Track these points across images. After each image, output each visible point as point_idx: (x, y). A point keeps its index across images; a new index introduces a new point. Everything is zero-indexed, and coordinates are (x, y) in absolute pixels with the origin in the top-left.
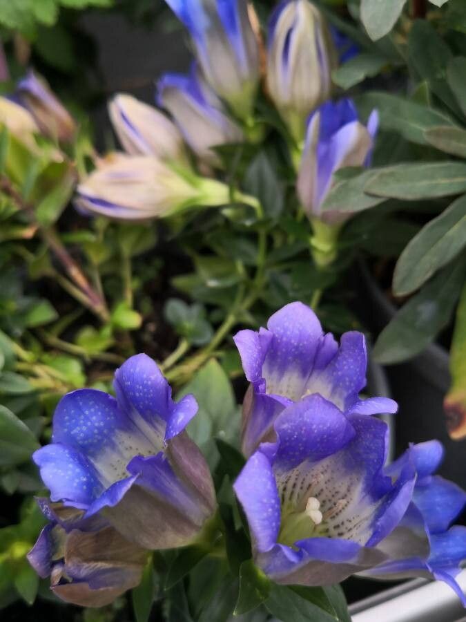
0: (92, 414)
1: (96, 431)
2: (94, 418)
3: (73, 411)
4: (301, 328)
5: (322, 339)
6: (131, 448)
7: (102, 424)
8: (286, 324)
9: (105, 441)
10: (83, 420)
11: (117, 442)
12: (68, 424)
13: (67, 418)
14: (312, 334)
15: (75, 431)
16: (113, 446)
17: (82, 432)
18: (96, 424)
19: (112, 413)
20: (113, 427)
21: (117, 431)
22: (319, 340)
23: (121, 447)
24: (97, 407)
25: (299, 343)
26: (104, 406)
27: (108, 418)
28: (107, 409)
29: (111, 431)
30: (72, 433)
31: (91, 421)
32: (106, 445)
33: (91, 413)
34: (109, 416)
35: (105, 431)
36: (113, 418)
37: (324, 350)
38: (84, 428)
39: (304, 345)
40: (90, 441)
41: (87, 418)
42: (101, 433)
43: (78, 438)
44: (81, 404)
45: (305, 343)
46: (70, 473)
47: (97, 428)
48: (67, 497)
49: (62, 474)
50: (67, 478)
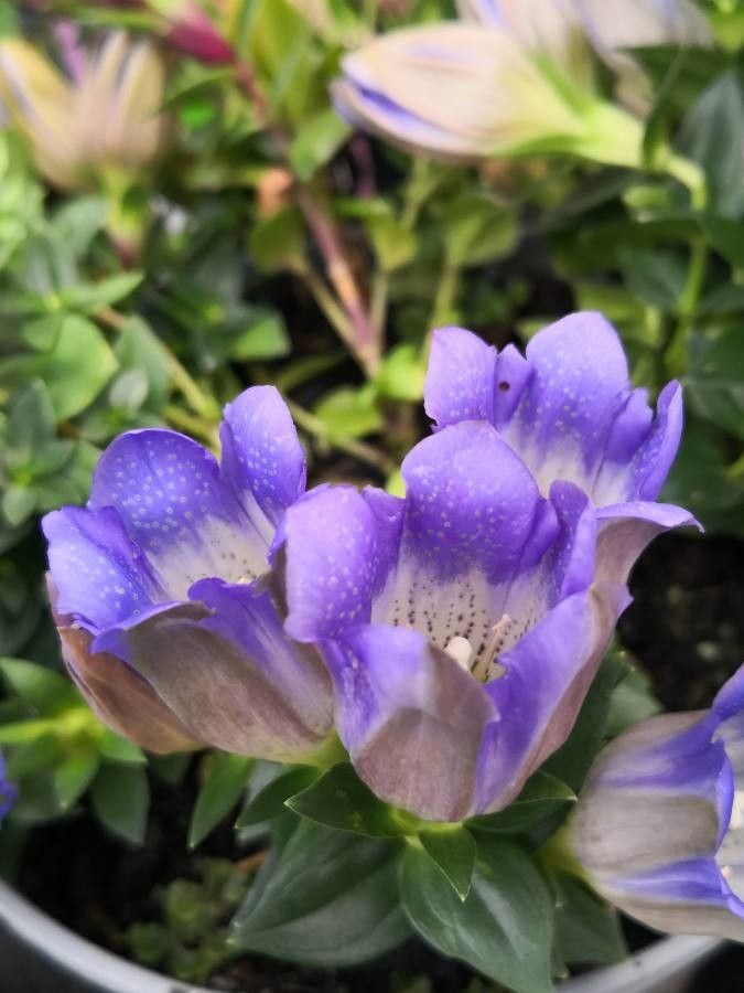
0: (167, 477)
1: (169, 510)
2: (171, 486)
3: (133, 464)
4: (585, 367)
5: (625, 396)
6: (233, 556)
7: (183, 500)
8: (560, 354)
9: (184, 530)
10: (150, 484)
11: (206, 538)
12: (120, 485)
13: (120, 474)
14: (605, 383)
15: (130, 502)
16: (198, 543)
17: (144, 506)
18: (173, 498)
19: (206, 484)
20: (203, 509)
21: (210, 519)
22: (619, 395)
23: (211, 549)
24: (180, 466)
25: (578, 396)
26: (193, 467)
27: (198, 492)
28: (198, 476)
29: (199, 515)
30: (125, 503)
31: (163, 490)
32: (184, 539)
33: (166, 474)
34: (201, 488)
35: (188, 515)
36: (206, 493)
37: (624, 419)
38: (149, 500)
39: (587, 401)
40: (156, 525)
41: (158, 483)
42: (178, 515)
43: (134, 515)
44: (152, 454)
45: (591, 397)
46: (98, 571)
47: (175, 506)
48: (82, 611)
49: (86, 570)
50: (92, 579)
